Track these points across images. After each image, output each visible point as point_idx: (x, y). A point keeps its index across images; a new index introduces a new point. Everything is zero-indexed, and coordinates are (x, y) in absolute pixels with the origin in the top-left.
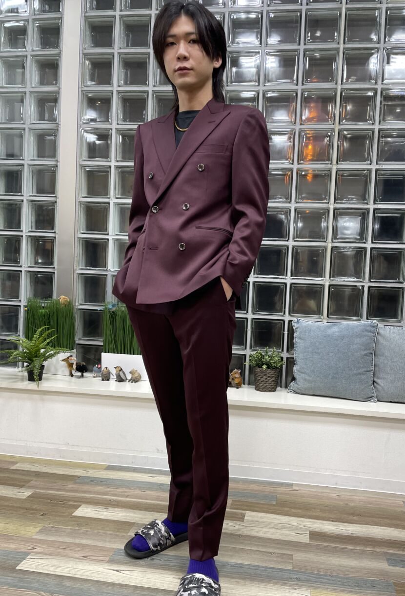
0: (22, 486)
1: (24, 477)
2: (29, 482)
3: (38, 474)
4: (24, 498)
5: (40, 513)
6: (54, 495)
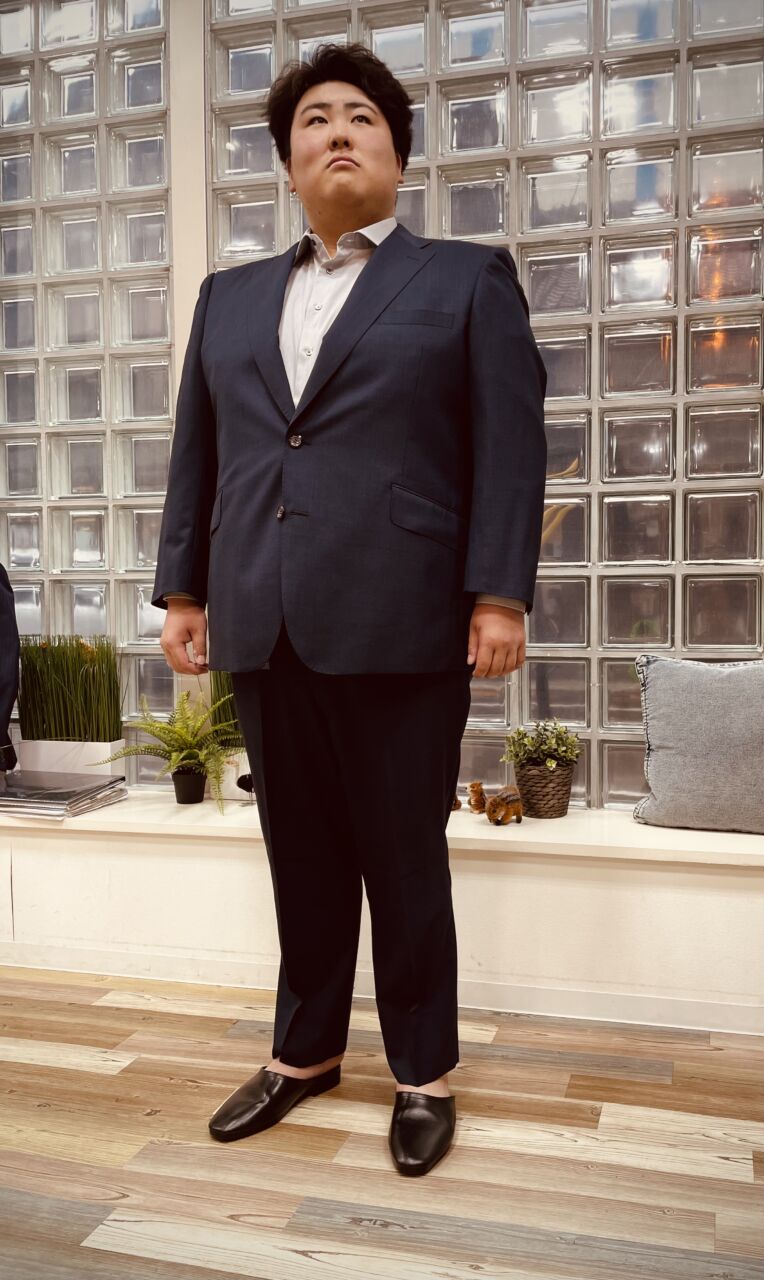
0: (113, 1046)
1: (117, 1025)
2: (129, 1036)
3: (148, 1017)
4: (115, 1073)
5: (144, 1110)
6: (179, 1067)
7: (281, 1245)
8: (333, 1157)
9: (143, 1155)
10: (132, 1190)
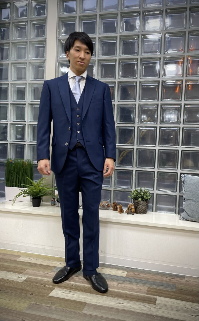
0: (21, 273)
1: (23, 267)
2: (26, 270)
3: (32, 265)
4: (22, 281)
6: (39, 280)
8: (82, 311)
10: (25, 318)
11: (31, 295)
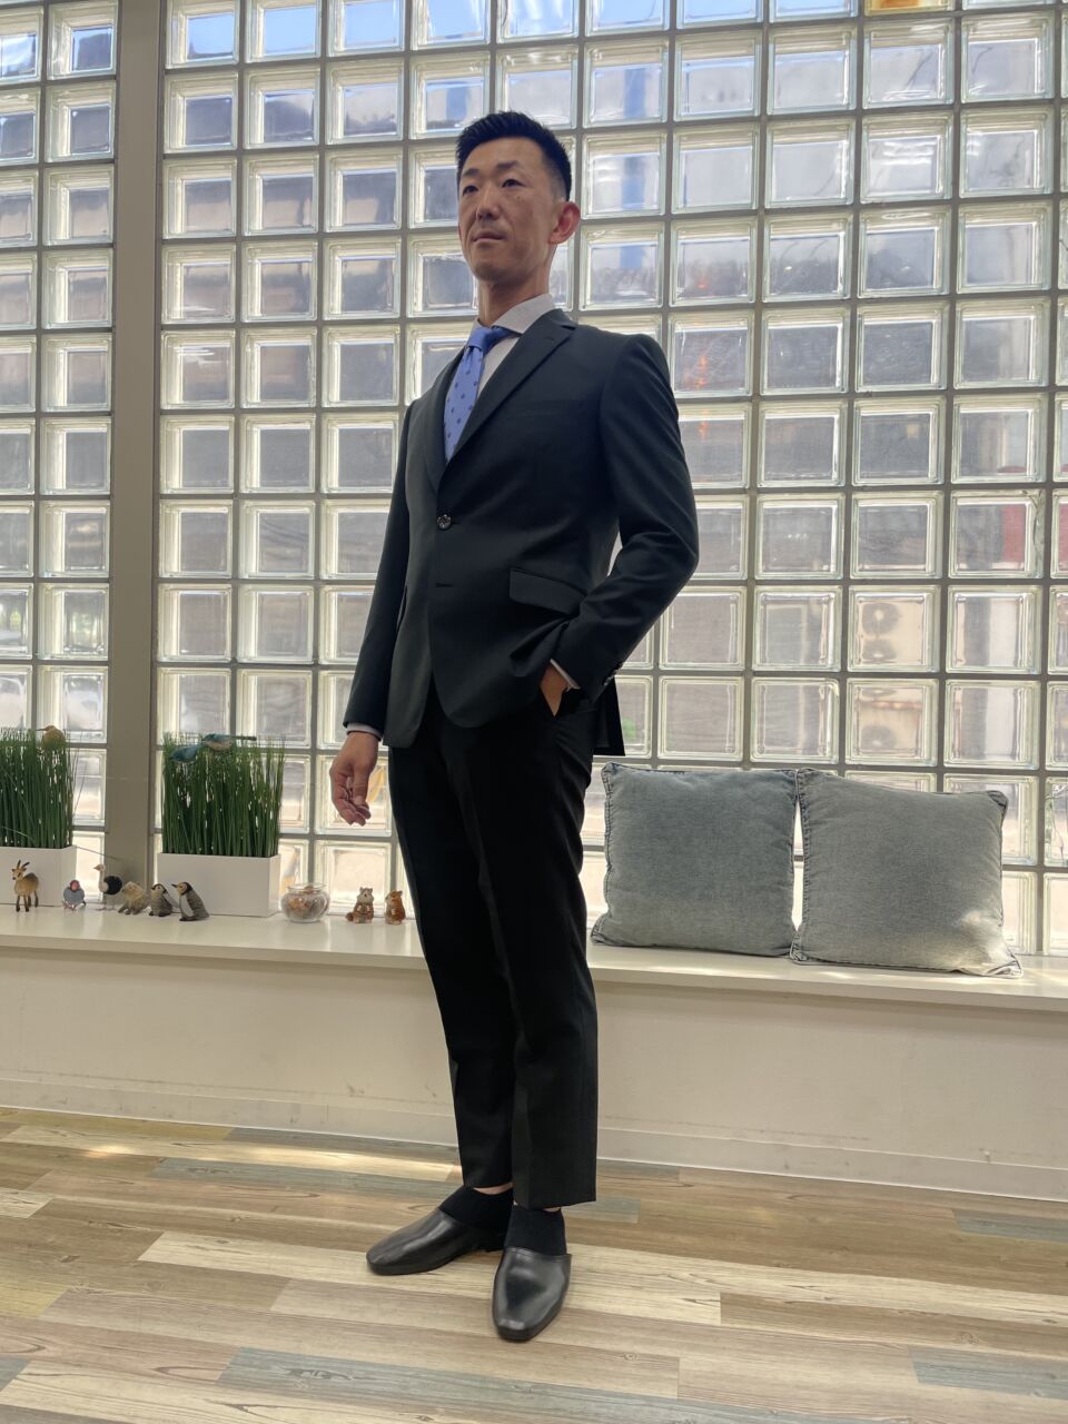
0: (24, 1186)
1: (29, 1163)
2: (42, 1175)
4: (27, 1216)
5: (60, 1257)
6: (98, 1209)
7: (213, 1399)
8: (270, 1306)
9: (60, 1304)
10: (49, 1341)
11: (65, 1261)
